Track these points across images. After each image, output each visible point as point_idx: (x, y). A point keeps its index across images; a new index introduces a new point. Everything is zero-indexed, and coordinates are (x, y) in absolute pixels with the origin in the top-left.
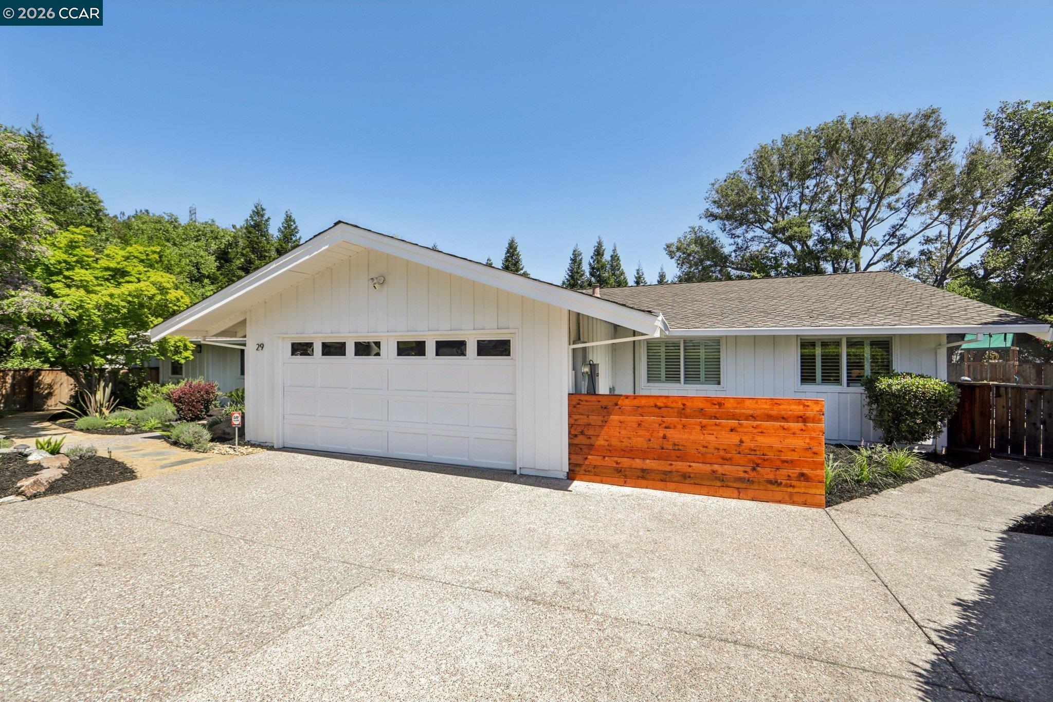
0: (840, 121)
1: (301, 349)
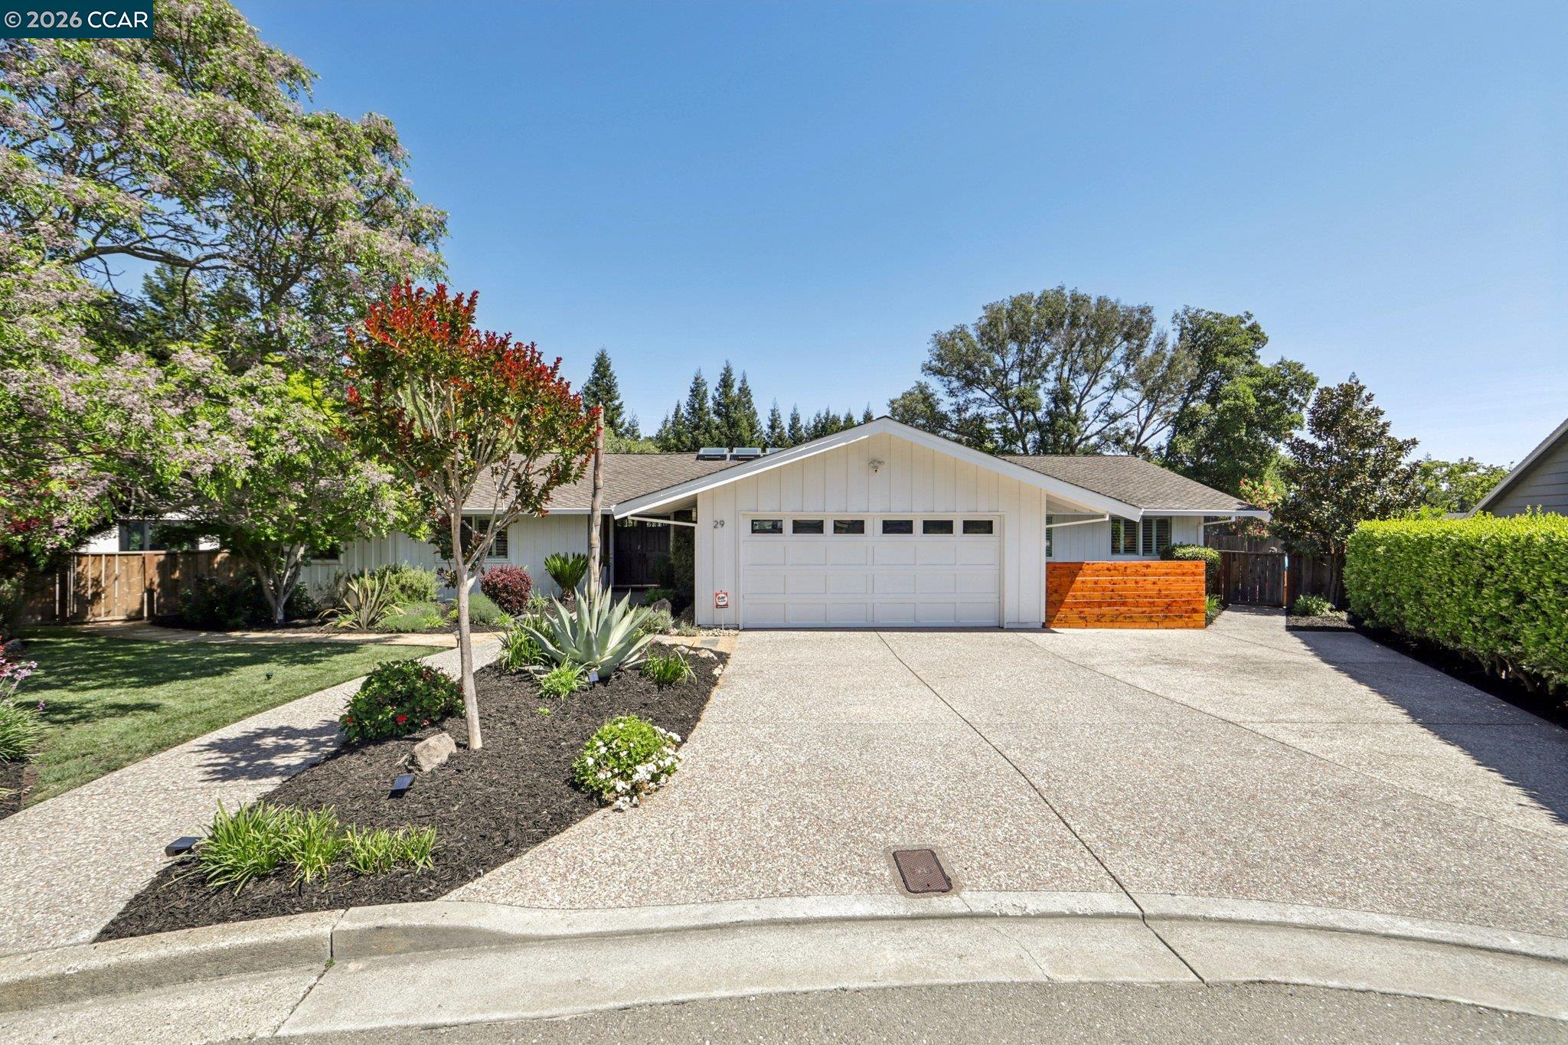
0: (1059, 292)
1: (765, 527)
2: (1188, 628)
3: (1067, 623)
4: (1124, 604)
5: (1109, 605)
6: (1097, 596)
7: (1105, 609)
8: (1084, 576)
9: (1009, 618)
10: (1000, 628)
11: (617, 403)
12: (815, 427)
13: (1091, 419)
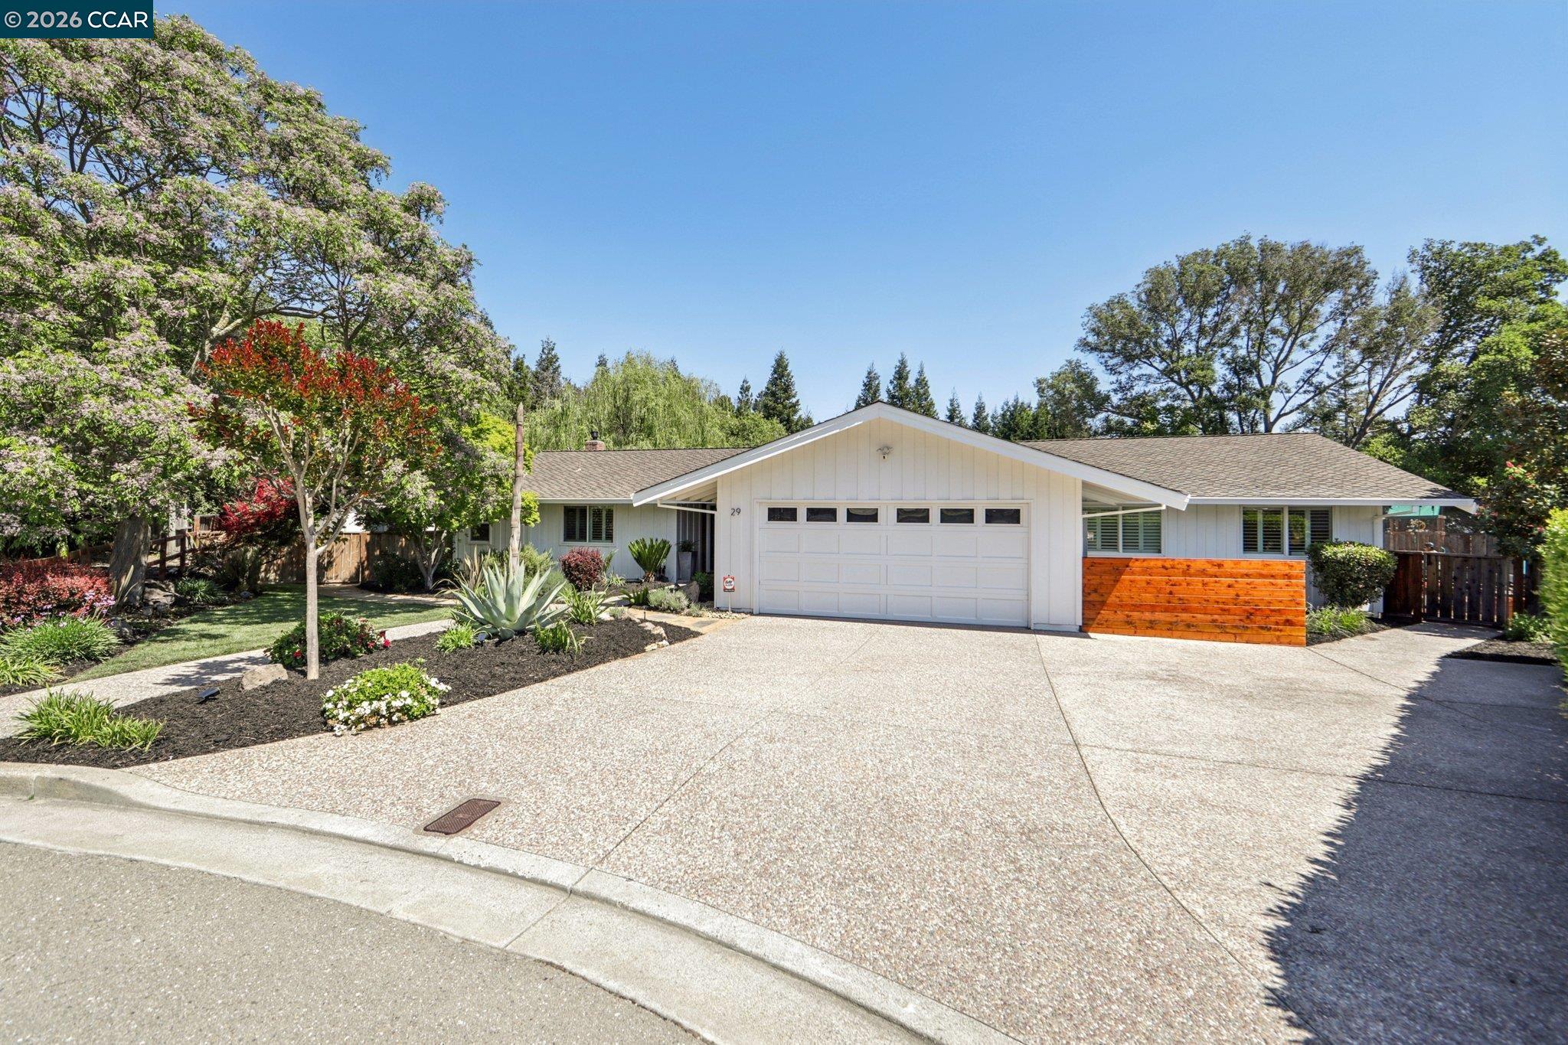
0: (1244, 242)
1: (781, 514)
2: (1281, 643)
3: (1108, 628)
4: (1185, 610)
5: (1166, 610)
6: (1148, 598)
7: (1159, 616)
8: (1133, 573)
9: (1038, 617)
10: (1027, 629)
11: (794, 400)
12: (1003, 415)
13: (1294, 390)
